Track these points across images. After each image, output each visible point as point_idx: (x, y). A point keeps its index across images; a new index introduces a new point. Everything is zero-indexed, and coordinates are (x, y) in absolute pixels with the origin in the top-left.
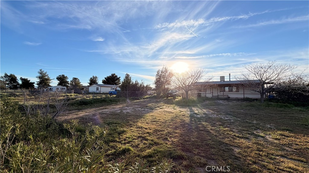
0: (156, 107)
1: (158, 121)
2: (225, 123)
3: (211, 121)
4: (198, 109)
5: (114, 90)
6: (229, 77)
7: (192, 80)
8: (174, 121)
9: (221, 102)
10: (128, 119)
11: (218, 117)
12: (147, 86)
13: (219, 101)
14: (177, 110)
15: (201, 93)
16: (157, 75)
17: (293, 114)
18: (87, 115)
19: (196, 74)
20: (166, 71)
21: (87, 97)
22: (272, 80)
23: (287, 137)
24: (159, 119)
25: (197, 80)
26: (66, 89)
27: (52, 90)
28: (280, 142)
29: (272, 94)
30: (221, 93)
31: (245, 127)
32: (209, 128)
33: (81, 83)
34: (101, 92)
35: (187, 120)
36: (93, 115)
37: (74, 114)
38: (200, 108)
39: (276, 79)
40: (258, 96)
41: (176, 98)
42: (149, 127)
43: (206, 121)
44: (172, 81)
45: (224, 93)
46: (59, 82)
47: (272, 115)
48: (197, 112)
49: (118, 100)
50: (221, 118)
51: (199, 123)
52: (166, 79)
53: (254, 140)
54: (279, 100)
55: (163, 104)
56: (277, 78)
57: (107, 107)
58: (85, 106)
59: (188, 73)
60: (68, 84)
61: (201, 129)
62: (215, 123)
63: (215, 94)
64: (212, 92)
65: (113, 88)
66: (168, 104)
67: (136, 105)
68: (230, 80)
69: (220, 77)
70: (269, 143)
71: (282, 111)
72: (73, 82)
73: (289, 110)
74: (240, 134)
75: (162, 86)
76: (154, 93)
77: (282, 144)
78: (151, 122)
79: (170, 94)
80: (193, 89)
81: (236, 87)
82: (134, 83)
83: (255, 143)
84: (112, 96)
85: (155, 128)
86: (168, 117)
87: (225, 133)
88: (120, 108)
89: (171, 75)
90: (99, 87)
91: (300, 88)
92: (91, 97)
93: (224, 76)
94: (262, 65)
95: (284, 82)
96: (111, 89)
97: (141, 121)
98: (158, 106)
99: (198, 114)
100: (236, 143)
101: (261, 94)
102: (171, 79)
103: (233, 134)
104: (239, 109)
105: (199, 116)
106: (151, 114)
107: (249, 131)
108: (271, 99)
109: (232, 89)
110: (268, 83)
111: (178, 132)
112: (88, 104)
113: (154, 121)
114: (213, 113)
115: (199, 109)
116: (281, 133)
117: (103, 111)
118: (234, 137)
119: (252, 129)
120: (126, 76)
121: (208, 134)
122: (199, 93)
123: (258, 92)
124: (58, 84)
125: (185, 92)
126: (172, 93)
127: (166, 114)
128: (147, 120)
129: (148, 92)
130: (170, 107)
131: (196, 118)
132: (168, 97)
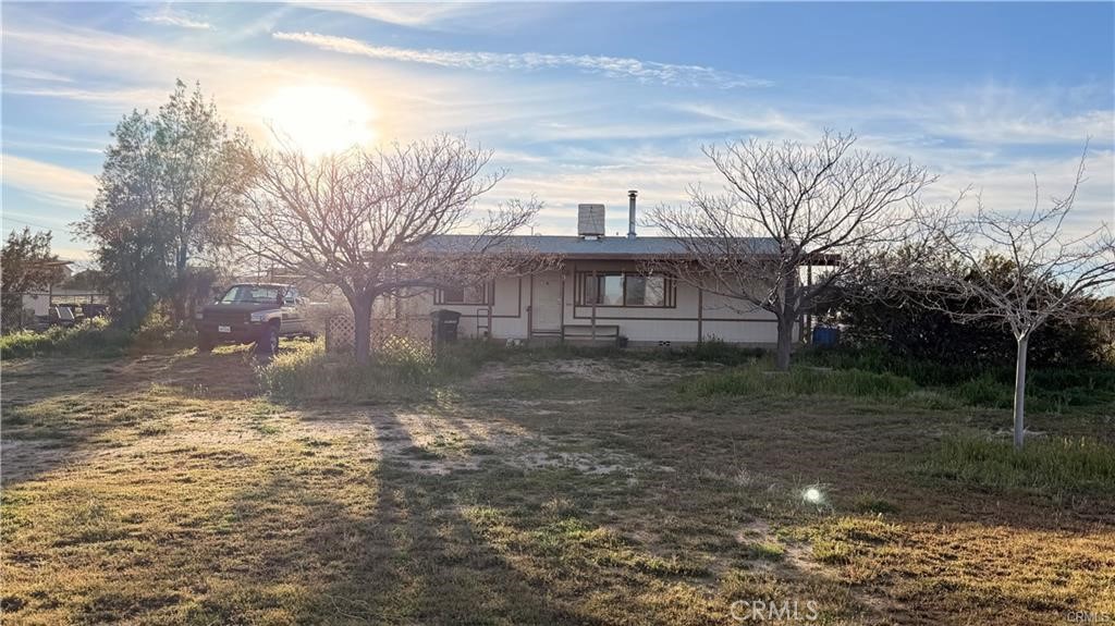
0: (101, 427)
1: (124, 535)
2: (595, 496)
3: (514, 493)
6: (627, 215)
7: (402, 219)
8: (254, 523)
9: (578, 368)
11: (554, 462)
12: (17, 248)
13: (565, 368)
14: (283, 437)
15: (457, 315)
16: (117, 159)
17: (907, 422)
19: (430, 179)
20: (200, 129)
22: (835, 244)
23: (877, 541)
24: (133, 519)
25: (432, 222)
28: (844, 575)
29: (829, 322)
30: (580, 311)
31: (697, 511)
32: (503, 535)
35: (358, 500)
38: (445, 415)
39: (850, 238)
40: (763, 333)
41: (277, 351)
42: (36, 586)
43: (483, 499)
44: (252, 218)
45: (600, 312)
47: (822, 435)
48: (430, 439)
50: (575, 472)
51: (436, 513)
52: (198, 199)
53: (732, 578)
54: (855, 354)
55: (171, 400)
56: (853, 235)
59: (369, 164)
61: (451, 550)
62: (537, 507)
63: (547, 322)
64: (530, 309)
66: (210, 396)
68: (632, 233)
69: (581, 207)
70: (800, 587)
71: (864, 411)
73: (895, 407)
74: (667, 557)
75: (162, 252)
76: (90, 310)
77: (854, 585)
78: (60, 545)
79: (236, 316)
80: (408, 285)
81: (659, 280)
83: (737, 596)
85: (97, 588)
86: (213, 494)
87: (591, 556)
89: (243, 165)
91: (941, 288)
93: (603, 206)
94: (794, 153)
95: (882, 256)
98: (120, 411)
99: (435, 457)
100: (646, 608)
101: (779, 320)
102: (242, 198)
103: (632, 563)
104: (670, 410)
105: (438, 469)
106: (61, 482)
107: (712, 532)
108: (823, 348)
109: (644, 290)
110: (816, 259)
111: (286, 595)
113: (88, 538)
114: (529, 443)
115: (442, 422)
116: (851, 526)
118: (639, 576)
119: (729, 517)
121: (492, 582)
122: (445, 315)
123: (768, 307)
125: (347, 305)
126: (248, 314)
127: (189, 474)
128: (21, 536)
129: (26, 299)
130: (224, 421)
131: (422, 485)
132: (208, 341)
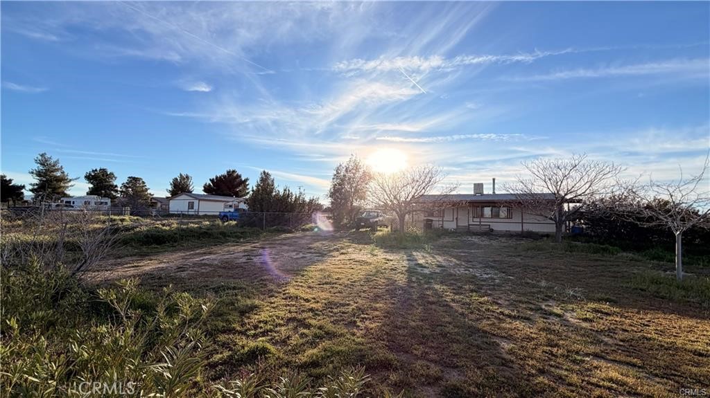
0: (330, 251)
2: (483, 285)
3: (452, 282)
4: (425, 255)
5: (232, 210)
6: (492, 186)
7: (414, 190)
8: (371, 283)
9: (475, 239)
10: (265, 277)
11: (467, 272)
12: (311, 201)
13: (470, 239)
14: (379, 257)
15: (432, 221)
16: (336, 176)
17: (618, 265)
18: (162, 269)
19: (423, 178)
20: (357, 168)
21: (163, 225)
22: (580, 195)
23: (607, 314)
24: (338, 279)
25: (423, 191)
26: (109, 204)
27: (73, 207)
28: (591, 326)
29: (578, 224)
30: (475, 220)
31: (524, 294)
32: (449, 297)
33: (149, 192)
34: (201, 214)
35: (401, 279)
36: (179, 268)
37: (129, 267)
38: (429, 253)
39: (586, 193)
40: (551, 229)
41: (377, 230)
42: (314, 296)
43: (442, 283)
44: (370, 192)
45: (482, 220)
46: (91, 186)
47: (578, 269)
48: (424, 261)
49: (242, 233)
50: (475, 277)
51: (426, 286)
52: (356, 187)
53: (541, 322)
54: (591, 237)
55: (349, 244)
56: (588, 191)
57: (215, 249)
58: (158, 247)
59: (404, 174)
60: (117, 191)
61: (431, 299)
62: (461, 287)
63: (463, 223)
64: (457, 219)
65: (230, 203)
66: (359, 244)
67: (285, 245)
68: (494, 192)
69: (475, 184)
70: (571, 329)
71: (597, 260)
72: (128, 188)
73: (612, 259)
74: (513, 311)
75: (346, 202)
76: (329, 218)
77: (597, 331)
78: (320, 284)
79: (366, 220)
80: (416, 211)
81: (505, 209)
82: (281, 193)
83: (543, 330)
84: (226, 223)
85: (328, 298)
86: (359, 273)
87: (482, 307)
88: (245, 251)
89: (367, 177)
90: (196, 202)
91: (633, 213)
92: (175, 226)
93: (482, 184)
94: (560, 161)
95: (602, 199)
96: (226, 207)
97: (297, 282)
98: (335, 247)
99: (425, 267)
100: (504, 329)
101: (556, 224)
102: (368, 186)
103: (498, 311)
104: (511, 256)
105: (426, 271)
106: (320, 266)
107: (531, 303)
108: (576, 234)
109: (499, 212)
110: (571, 201)
111: (380, 307)
112: (165, 243)
113: (326, 283)
114: (458, 264)
115: (427, 256)
116: (594, 306)
117: (203, 260)
118: (501, 316)
119: (538, 298)
120: (262, 178)
121: (446, 312)
122: (428, 220)
123: (551, 219)
124: (88, 190)
125: (397, 217)
126: (369, 220)
127: (353, 266)
128: (310, 281)
129: (313, 215)
130: (362, 251)
131: (421, 276)
132: (358, 227)
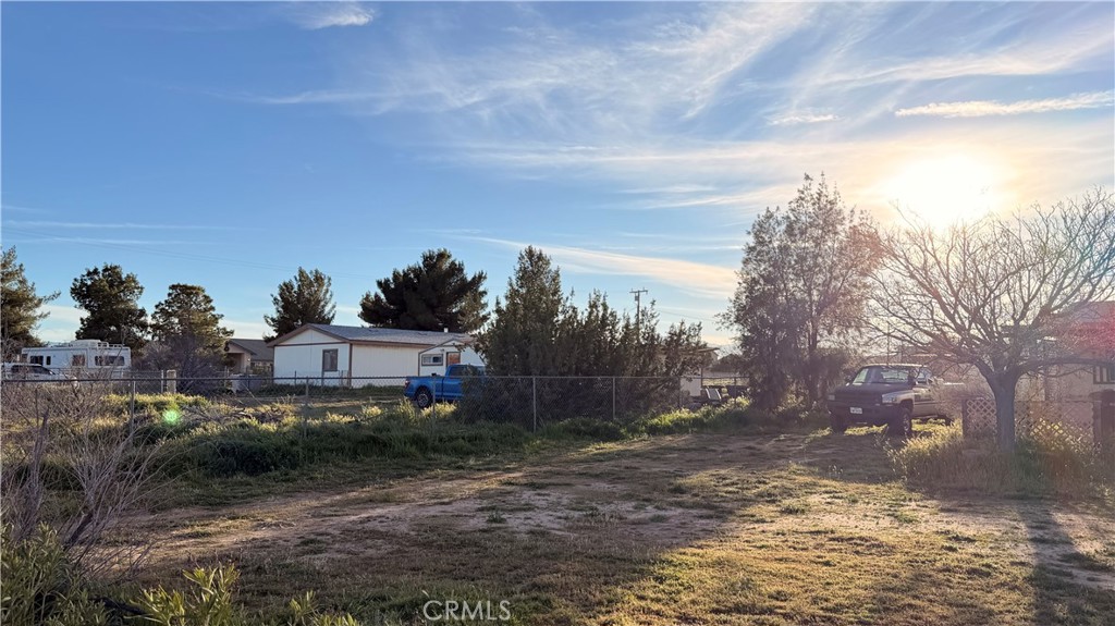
0: (747, 502)
1: (771, 611)
4: (1102, 524)
5: (441, 371)
7: (1048, 288)
8: (896, 617)
10: (546, 578)
12: (676, 338)
14: (922, 528)
16: (754, 253)
18: (263, 545)
19: (1082, 241)
20: (827, 217)
21: (262, 418)
24: (778, 596)
25: (1087, 288)
26: (128, 362)
27: (47, 371)
33: (221, 324)
34: (356, 384)
35: (1011, 609)
36: (306, 543)
37: (180, 537)
41: (911, 434)
44: (879, 300)
46: (86, 314)
48: (1098, 546)
49: (471, 440)
52: (826, 284)
55: (809, 479)
57: (398, 487)
58: (252, 480)
59: (1006, 232)
60: (143, 326)
65: (436, 351)
66: (846, 478)
67: (597, 476)
72: (170, 315)
75: (794, 335)
76: (734, 391)
78: (717, 611)
79: (859, 396)
80: (1059, 362)
82: (583, 316)
84: (427, 411)
86: (853, 581)
88: (482, 495)
89: (868, 247)
90: (343, 350)
92: (290, 420)
96: (423, 362)
97: (641, 598)
98: (762, 488)
99: (1107, 569)
102: (869, 280)
106: (715, 552)
112: (266, 469)
113: (739, 609)
117: (368, 519)
120: (524, 270)
122: (1109, 396)
124: (78, 326)
125: (986, 386)
126: (878, 395)
127: (828, 557)
128: (685, 598)
129: (683, 382)
130: (860, 505)
132: (841, 421)
